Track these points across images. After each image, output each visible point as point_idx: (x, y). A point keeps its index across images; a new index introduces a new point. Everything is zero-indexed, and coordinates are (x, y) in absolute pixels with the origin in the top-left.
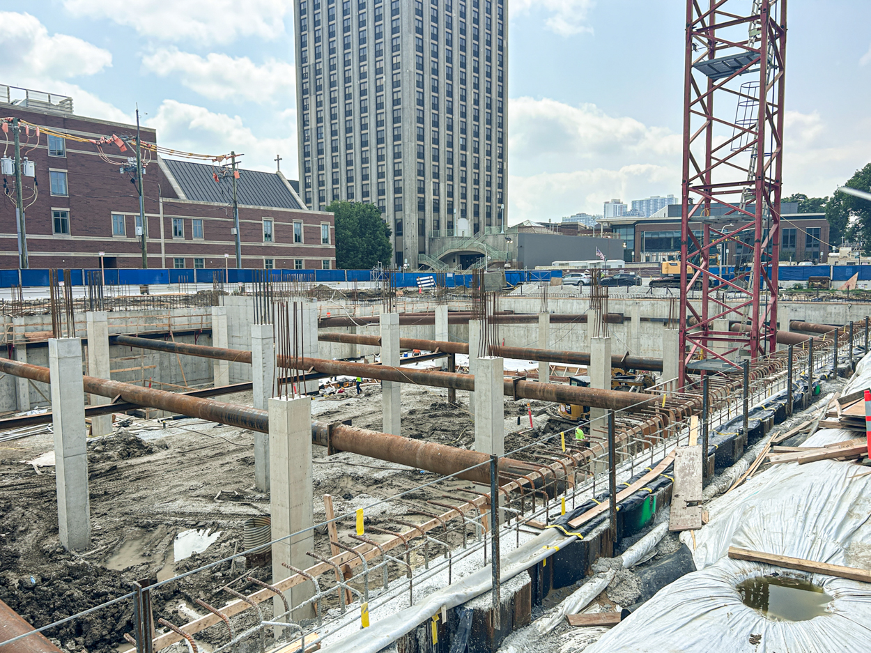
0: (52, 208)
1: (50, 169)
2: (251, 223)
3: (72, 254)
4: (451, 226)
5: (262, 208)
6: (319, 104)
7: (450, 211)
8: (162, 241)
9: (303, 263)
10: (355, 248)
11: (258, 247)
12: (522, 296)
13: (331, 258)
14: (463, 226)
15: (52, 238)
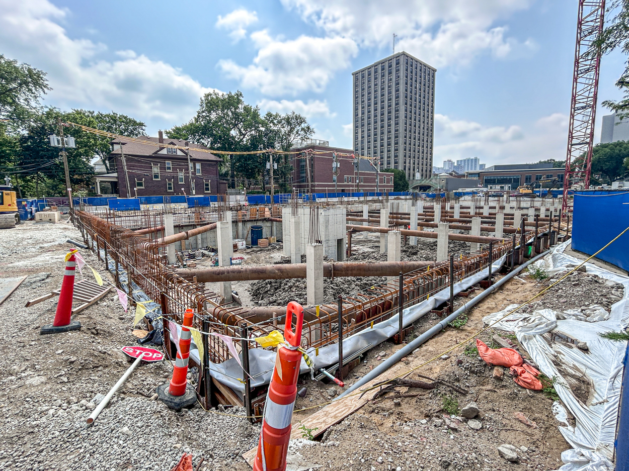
4: (414, 176)
6: (363, 131)
7: (414, 170)
9: (385, 190)
10: (399, 185)
12: (464, 200)
13: (393, 188)
14: (418, 176)
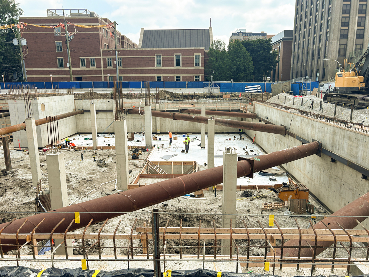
0: (57, 57)
1: (56, 41)
2: (148, 58)
3: (65, 76)
5: (155, 49)
8: (102, 69)
9: (181, 77)
11: (152, 70)
13: (201, 75)
15: (57, 70)
